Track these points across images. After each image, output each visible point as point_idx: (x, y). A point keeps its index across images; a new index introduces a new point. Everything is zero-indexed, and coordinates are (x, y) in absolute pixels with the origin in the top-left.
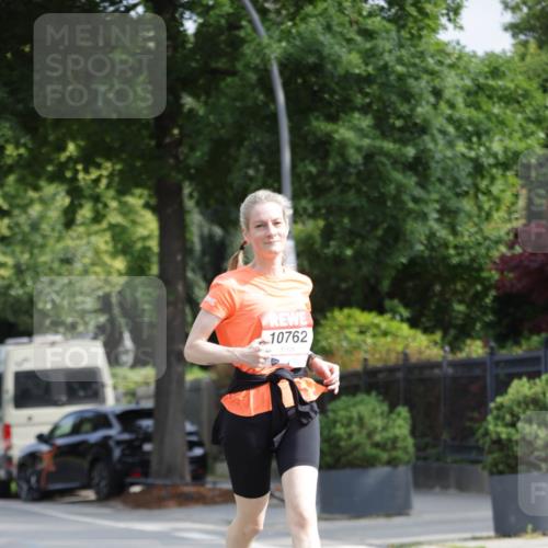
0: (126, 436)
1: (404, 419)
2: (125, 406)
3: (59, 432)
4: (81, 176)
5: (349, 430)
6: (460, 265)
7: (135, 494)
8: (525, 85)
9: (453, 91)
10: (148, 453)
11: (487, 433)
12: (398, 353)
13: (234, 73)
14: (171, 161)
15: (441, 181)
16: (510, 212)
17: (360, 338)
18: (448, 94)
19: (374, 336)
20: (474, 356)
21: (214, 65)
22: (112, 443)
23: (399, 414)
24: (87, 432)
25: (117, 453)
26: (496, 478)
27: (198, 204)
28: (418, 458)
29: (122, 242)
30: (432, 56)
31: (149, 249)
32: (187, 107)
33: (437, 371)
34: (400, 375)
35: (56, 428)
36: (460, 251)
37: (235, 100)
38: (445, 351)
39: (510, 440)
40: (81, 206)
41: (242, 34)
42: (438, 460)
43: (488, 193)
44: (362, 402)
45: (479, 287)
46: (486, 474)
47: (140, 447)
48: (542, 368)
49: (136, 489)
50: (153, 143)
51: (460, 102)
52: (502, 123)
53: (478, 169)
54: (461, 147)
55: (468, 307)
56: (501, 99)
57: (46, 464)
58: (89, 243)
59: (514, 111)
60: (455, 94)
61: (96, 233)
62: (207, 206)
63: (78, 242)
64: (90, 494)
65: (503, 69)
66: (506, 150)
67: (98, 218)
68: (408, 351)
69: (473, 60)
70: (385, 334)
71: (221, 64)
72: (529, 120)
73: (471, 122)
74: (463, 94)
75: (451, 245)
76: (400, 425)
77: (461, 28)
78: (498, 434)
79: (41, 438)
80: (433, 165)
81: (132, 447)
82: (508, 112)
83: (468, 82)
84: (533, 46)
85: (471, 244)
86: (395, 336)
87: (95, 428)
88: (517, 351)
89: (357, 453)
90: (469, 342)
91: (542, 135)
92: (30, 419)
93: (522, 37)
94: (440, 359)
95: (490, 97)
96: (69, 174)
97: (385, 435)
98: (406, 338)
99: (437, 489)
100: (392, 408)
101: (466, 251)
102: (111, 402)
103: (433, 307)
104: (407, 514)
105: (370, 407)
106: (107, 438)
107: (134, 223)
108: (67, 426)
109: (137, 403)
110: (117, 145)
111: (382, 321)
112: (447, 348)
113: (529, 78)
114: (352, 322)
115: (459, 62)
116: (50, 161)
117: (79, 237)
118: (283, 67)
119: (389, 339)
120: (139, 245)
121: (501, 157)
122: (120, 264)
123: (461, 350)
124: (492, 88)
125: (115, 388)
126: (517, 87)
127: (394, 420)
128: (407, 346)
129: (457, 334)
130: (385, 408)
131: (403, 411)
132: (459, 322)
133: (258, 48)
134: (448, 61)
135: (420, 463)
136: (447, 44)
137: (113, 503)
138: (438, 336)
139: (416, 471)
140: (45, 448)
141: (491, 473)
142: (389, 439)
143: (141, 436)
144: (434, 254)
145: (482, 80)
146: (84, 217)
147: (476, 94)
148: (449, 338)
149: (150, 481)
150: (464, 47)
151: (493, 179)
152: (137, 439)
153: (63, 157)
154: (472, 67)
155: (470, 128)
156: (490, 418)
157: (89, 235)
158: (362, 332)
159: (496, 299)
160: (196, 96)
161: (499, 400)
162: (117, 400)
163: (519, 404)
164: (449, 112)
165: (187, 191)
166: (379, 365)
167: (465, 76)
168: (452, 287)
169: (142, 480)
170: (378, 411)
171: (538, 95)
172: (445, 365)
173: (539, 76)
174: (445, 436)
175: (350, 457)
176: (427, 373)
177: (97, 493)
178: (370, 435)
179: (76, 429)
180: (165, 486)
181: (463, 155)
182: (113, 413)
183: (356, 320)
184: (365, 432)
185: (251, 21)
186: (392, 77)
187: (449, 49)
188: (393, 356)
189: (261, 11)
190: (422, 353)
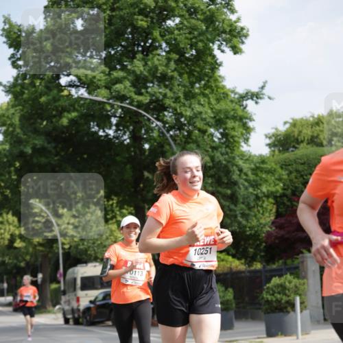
1: (231, 293)
3: (98, 299)
6: (251, 234)
8: (274, 166)
11: (263, 298)
12: (228, 268)
14: (139, 197)
15: (243, 203)
16: (270, 214)
18: (245, 170)
20: (257, 268)
23: (229, 291)
26: (267, 315)
28: (236, 307)
30: (238, 156)
32: (145, 176)
33: (243, 274)
35: (96, 298)
36: (251, 229)
39: (272, 301)
42: (244, 308)
43: (262, 206)
45: (258, 242)
46: (262, 314)
48: (284, 273)
50: (133, 190)
51: (249, 173)
52: (266, 181)
53: (257, 198)
54: (251, 190)
55: (255, 249)
56: (266, 172)
57: (94, 312)
59: (271, 176)
60: (248, 171)
64: (110, 323)
65: (266, 161)
66: (268, 191)
68: (232, 267)
69: (255, 157)
72: (276, 179)
73: (254, 181)
74: (251, 170)
75: (248, 227)
76: (229, 295)
78: (267, 298)
79: (91, 302)
80: (239, 196)
82: (269, 176)
83: (253, 166)
84: (277, 152)
85: (255, 226)
86: (227, 261)
88: (274, 266)
90: (255, 263)
91: (282, 185)
92: (86, 295)
93: (273, 149)
94: (244, 270)
95: (261, 171)
98: (231, 262)
99: (244, 319)
100: (226, 289)
101: (253, 229)
103: (241, 250)
104: (232, 329)
108: (101, 297)
110: (119, 191)
112: (247, 266)
113: (276, 164)
115: (248, 158)
119: (224, 263)
121: (266, 193)
123: (252, 266)
124: (262, 168)
126: (272, 167)
127: (227, 294)
128: (231, 265)
129: (250, 260)
130: (223, 289)
131: (231, 290)
132: (251, 255)
134: (245, 158)
135: (237, 309)
136: (244, 152)
138: (243, 261)
139: (235, 312)
140: (92, 306)
141: (265, 313)
144: (241, 230)
145: (258, 165)
147: (256, 170)
148: (247, 262)
150: (251, 153)
151: (263, 201)
154: (254, 160)
155: (254, 183)
156: (264, 292)
159: (265, 247)
160: (149, 172)
161: (268, 285)
163: (275, 287)
164: (245, 177)
166: (221, 272)
167: (252, 164)
168: (248, 242)
170: (221, 290)
171: (280, 170)
172: (246, 272)
173: (279, 163)
174: (247, 299)
176: (239, 275)
177: (113, 322)
179: (104, 298)
181: (252, 193)
185: (170, 144)
187: (245, 154)
188: (226, 269)
189: (175, 140)
190: (237, 267)
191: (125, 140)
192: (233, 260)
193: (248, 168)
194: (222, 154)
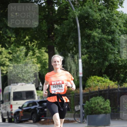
0: (40, 107)
1: (109, 102)
2: (40, 100)
3: (24, 106)
4: (29, 44)
5: (95, 105)
6: (122, 65)
7: (43, 121)
9: (120, 23)
10: (46, 111)
12: (107, 87)
13: (67, 19)
14: (52, 41)
17: (98, 83)
19: (101, 82)
20: (126, 87)
21: (62, 17)
22: (37, 109)
23: (107, 101)
24: (31, 106)
25: (38, 111)
27: (58, 51)
28: (112, 112)
29: (40, 60)
30: (115, 15)
31: (46, 62)
32: (56, 27)
33: (116, 91)
34: (107, 92)
35: (23, 105)
36: (122, 62)
37: (67, 26)
38: (118, 86)
40: (29, 51)
41: (69, 10)
42: (117, 112)
44: (98, 98)
47: (44, 110)
49: (43, 120)
50: (47, 36)
51: (122, 26)
55: (124, 75)
57: (21, 114)
58: (31, 61)
60: (121, 24)
61: (33, 58)
62: (60, 51)
63: (29, 60)
64: (32, 121)
67: (34, 54)
68: (109, 86)
69: (126, 15)
70: (104, 82)
71: (64, 17)
73: (125, 31)
74: (123, 24)
75: (120, 60)
76: (107, 104)
77: (123, 7)
79: (20, 108)
80: (116, 40)
81: (42, 110)
85: (125, 60)
87: (33, 105)
89: (97, 111)
90: (124, 83)
92: (17, 103)
94: (117, 88)
96: (26, 44)
97: (104, 106)
98: (109, 83)
99: (117, 119)
100: (105, 100)
101: (123, 62)
102: (37, 99)
103: (115, 75)
104: (109, 125)
105: (100, 100)
106: (36, 108)
107: (42, 55)
108: (26, 105)
109: (43, 99)
110: (38, 37)
111: (103, 79)
112: (119, 85)
114: (96, 79)
115: (121, 16)
116: (22, 41)
117: (29, 59)
118: (79, 18)
119: (105, 83)
120: (44, 61)
122: (39, 65)
123: (122, 86)
125: (38, 95)
127: (106, 103)
128: (109, 85)
129: (121, 82)
130: (104, 100)
131: (108, 101)
132: (122, 79)
133: (73, 13)
134: (119, 16)
135: (112, 113)
137: (37, 123)
138: (117, 82)
139: (111, 115)
140: (20, 110)
142: (105, 107)
143: (44, 107)
144: (116, 62)
146: (30, 54)
147: (126, 24)
148: (119, 83)
149: (46, 118)
150: (123, 12)
152: (43, 108)
153: (25, 40)
154: (125, 17)
157: (31, 59)
158: (98, 82)
162: (38, 98)
164: (119, 28)
165: (55, 48)
166: (102, 89)
167: (123, 20)
168: (120, 70)
169: (44, 118)
170: (102, 100)
172: (118, 89)
175: (95, 112)
176: (114, 91)
177: (33, 121)
178: (100, 106)
179: (28, 106)
180: (50, 119)
182: (37, 101)
183: (97, 79)
184: (99, 106)
185: (71, 7)
186: (105, 20)
187: (120, 13)
188: (106, 87)
189: (74, 4)
190: (113, 86)
191: (43, 3)
192: (110, 81)
193: (121, 22)
194: (105, 13)
